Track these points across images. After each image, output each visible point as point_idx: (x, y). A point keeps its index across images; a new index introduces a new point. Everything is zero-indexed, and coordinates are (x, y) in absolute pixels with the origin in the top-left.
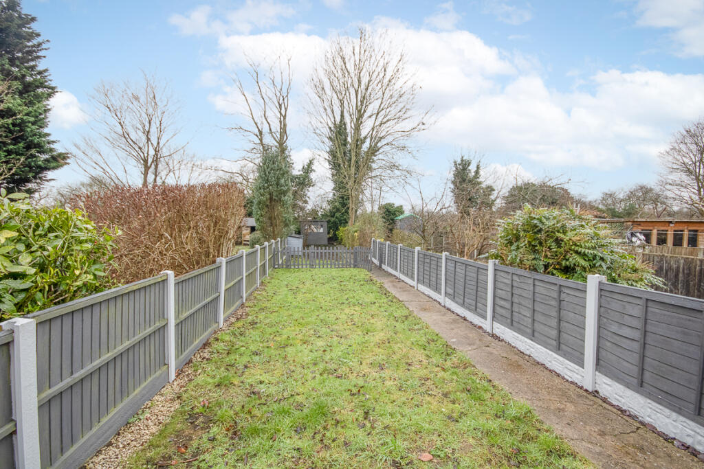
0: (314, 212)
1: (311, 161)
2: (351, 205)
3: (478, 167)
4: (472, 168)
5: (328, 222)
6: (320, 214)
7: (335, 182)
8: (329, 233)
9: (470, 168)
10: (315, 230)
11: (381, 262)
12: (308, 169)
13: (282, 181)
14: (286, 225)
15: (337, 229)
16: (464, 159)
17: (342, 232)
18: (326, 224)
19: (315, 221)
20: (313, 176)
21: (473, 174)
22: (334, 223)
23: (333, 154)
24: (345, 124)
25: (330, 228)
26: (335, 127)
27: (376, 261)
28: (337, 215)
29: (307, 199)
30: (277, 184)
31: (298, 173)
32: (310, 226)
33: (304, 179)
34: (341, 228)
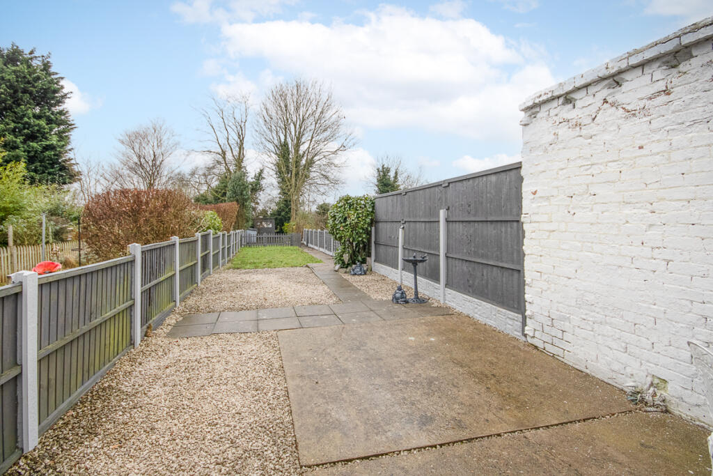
0: (264, 211)
1: (261, 170)
2: (293, 206)
3: (396, 173)
4: (392, 174)
5: (276, 219)
6: (269, 213)
7: (281, 188)
8: (276, 229)
9: (389, 174)
10: (265, 226)
11: (308, 243)
12: (259, 176)
13: (245, 192)
14: (248, 221)
15: (283, 225)
16: (385, 166)
17: (286, 226)
18: (274, 221)
19: (265, 219)
20: (263, 182)
21: (393, 179)
22: (281, 220)
23: (278, 165)
24: (287, 144)
25: (277, 224)
26: (281, 146)
27: (305, 243)
28: (283, 213)
29: (259, 201)
30: (242, 194)
31: (252, 180)
32: (261, 223)
33: (256, 185)
34: (286, 224)
